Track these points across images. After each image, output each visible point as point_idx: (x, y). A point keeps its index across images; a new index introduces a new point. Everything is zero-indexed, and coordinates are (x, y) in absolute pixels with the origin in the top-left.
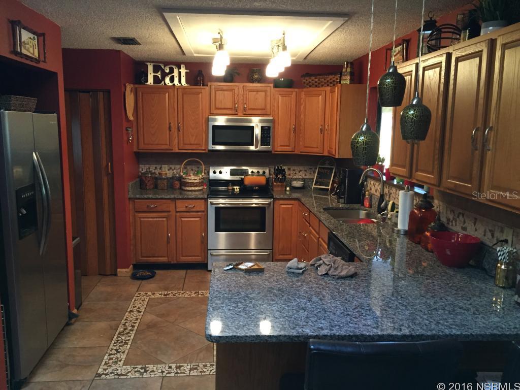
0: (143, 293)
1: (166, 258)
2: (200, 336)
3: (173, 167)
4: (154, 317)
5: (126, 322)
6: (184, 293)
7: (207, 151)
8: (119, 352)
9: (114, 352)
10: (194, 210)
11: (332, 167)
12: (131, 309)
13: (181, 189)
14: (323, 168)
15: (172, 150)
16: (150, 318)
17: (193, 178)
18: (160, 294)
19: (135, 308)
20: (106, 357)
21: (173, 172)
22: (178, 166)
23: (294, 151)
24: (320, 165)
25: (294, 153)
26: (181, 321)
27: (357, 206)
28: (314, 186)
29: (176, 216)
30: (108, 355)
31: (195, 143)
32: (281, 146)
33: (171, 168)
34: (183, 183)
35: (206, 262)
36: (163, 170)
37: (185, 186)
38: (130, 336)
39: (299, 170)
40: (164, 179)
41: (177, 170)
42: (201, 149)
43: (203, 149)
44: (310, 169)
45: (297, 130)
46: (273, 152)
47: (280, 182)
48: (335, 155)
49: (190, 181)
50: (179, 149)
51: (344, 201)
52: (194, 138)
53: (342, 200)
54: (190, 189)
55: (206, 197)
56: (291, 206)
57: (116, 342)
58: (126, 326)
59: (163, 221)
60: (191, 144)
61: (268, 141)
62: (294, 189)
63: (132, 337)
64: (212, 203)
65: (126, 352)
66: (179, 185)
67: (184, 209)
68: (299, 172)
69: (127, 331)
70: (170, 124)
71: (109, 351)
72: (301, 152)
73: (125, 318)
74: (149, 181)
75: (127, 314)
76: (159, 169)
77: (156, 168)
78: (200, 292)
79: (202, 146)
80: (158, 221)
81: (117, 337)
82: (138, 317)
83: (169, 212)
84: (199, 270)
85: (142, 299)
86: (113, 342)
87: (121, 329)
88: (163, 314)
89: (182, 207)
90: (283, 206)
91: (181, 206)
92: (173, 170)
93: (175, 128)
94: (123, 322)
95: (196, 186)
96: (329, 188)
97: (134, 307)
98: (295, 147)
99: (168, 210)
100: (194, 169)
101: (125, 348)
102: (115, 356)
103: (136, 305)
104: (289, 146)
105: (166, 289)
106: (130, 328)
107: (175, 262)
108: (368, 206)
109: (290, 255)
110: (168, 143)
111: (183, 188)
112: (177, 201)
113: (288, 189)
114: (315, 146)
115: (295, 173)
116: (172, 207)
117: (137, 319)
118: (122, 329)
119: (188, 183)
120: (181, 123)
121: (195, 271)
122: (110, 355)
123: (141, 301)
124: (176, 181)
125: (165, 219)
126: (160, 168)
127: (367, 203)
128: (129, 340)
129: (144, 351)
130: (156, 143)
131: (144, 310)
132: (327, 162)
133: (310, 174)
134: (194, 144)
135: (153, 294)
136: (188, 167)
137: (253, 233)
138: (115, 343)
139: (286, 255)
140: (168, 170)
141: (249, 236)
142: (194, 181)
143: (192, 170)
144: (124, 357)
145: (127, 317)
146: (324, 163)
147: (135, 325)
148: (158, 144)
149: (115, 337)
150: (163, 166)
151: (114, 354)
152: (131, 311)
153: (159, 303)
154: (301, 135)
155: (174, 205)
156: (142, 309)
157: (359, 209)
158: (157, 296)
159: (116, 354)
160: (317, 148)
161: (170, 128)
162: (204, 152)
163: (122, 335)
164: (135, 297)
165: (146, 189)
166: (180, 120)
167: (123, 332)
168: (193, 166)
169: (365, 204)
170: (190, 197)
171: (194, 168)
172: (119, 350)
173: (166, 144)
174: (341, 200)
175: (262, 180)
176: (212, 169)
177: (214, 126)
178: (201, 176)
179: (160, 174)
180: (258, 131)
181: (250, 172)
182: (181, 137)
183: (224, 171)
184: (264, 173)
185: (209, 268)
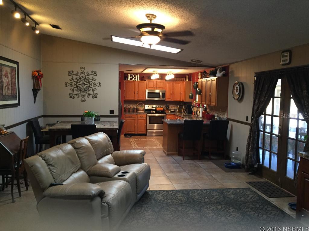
1: (134, 132)
3: (134, 105)
7: (145, 100)
10: (143, 117)
11: (183, 105)
13: (137, 112)
15: (135, 100)
17: (141, 108)
18: (136, 139)
21: (134, 107)
22: (135, 105)
25: (171, 101)
28: (178, 111)
29: (137, 119)
34: (137, 110)
35: (146, 133)
40: (131, 109)
42: (143, 99)
44: (176, 106)
45: (172, 94)
46: (165, 100)
47: (167, 110)
48: (184, 101)
50: (137, 99)
52: (142, 96)
54: (140, 112)
55: (146, 113)
56: (171, 116)
59: (133, 121)
60: (141, 98)
61: (164, 97)
62: (172, 112)
63: (136, 144)
64: (148, 115)
67: (139, 117)
68: (173, 107)
70: (134, 92)
74: (127, 109)
85: (132, 140)
90: (169, 116)
91: (139, 116)
93: (136, 93)
95: (142, 111)
96: (182, 111)
98: (172, 99)
104: (170, 99)
107: (137, 133)
110: (134, 98)
112: (137, 115)
113: (170, 112)
116: (136, 117)
117: (134, 142)
119: (140, 110)
120: (138, 91)
121: (143, 136)
124: (135, 109)
126: (130, 106)
127: (193, 113)
136: (139, 105)
137: (156, 124)
140: (132, 106)
141: (154, 125)
146: (181, 104)
148: (131, 98)
154: (174, 95)
160: (179, 99)
165: (126, 112)
171: (140, 105)
175: (162, 109)
176: (146, 106)
177: (148, 93)
178: (143, 108)
179: (130, 107)
180: (161, 94)
181: (158, 107)
182: (138, 96)
183: (150, 106)
184: (162, 107)
185: (147, 135)
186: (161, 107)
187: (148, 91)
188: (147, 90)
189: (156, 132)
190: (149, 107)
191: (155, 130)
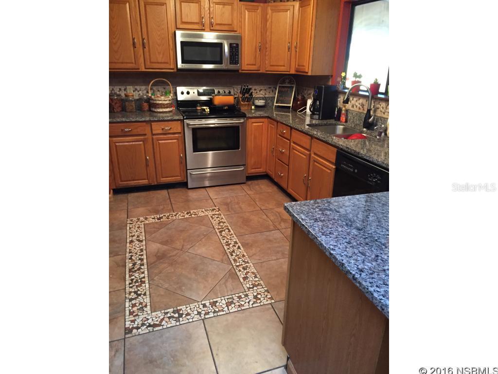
0: (135, 219)
1: (147, 181)
2: (217, 262)
3: (138, 88)
4: (159, 245)
5: (132, 256)
6: (177, 214)
7: (175, 70)
8: (140, 295)
9: (133, 295)
10: (171, 131)
11: (292, 85)
12: (131, 239)
13: (150, 110)
14: (283, 87)
15: (139, 69)
16: (155, 247)
17: (163, 100)
18: (153, 218)
19: (134, 238)
20: (127, 304)
21: (138, 93)
22: (143, 87)
23: (259, 70)
24: (281, 84)
25: (259, 72)
26: (189, 247)
27: (332, 121)
28: (275, 104)
29: (153, 138)
30: (128, 300)
31: (163, 61)
32: (248, 65)
33: (136, 89)
34: (152, 105)
35: (185, 181)
36: (128, 92)
37: (155, 108)
38: (143, 273)
39: (260, 89)
40: (132, 101)
41: (143, 91)
42: (168, 68)
43: (172, 67)
44: (270, 88)
45: (263, 48)
46: (240, 71)
47: (247, 102)
48: (307, 73)
49: (160, 102)
50: (146, 68)
51: (319, 117)
52: (161, 56)
53: (317, 117)
54: (161, 110)
55: (182, 118)
56: (261, 124)
57: (131, 282)
58: (134, 260)
59: (140, 144)
60: (158, 63)
61: (237, 59)
62: (258, 107)
63: (146, 272)
64: (188, 125)
65: (148, 293)
66: (148, 107)
67: (160, 131)
68: (260, 91)
69: (137, 267)
70: (133, 39)
71: (127, 296)
72: (267, 71)
73: (128, 250)
74: (116, 103)
75: (128, 245)
76: (123, 91)
77: (120, 89)
78: (192, 211)
79: (170, 65)
80: (135, 144)
81: (130, 276)
82: (142, 248)
83: (145, 135)
84: (179, 189)
85: (137, 226)
86: (127, 283)
87: (129, 265)
88: (167, 241)
89: (159, 130)
90: (254, 124)
91: (157, 128)
92: (138, 91)
93: (140, 44)
94: (128, 255)
95: (167, 108)
96: (291, 105)
97: (132, 236)
98: (260, 65)
99: (145, 133)
100: (160, 90)
101: (144, 288)
102: (137, 301)
103: (134, 234)
104: (255, 65)
105: (157, 212)
106: (139, 262)
107: (156, 183)
108: (344, 121)
109: (260, 168)
110: (133, 61)
111: (154, 110)
112: (152, 123)
113: (253, 107)
114: (282, 64)
115: (257, 93)
116: (147, 130)
117: (142, 250)
118: (131, 265)
119: (159, 104)
120: (146, 38)
121: (175, 190)
122: (131, 300)
123: (136, 229)
124: (145, 102)
125: (141, 143)
126: (125, 90)
127: (343, 118)
128: (144, 277)
129: (166, 289)
130: (121, 61)
131: (144, 238)
132: (287, 81)
133: (269, 93)
134: (161, 63)
135: (146, 219)
136: (155, 88)
138: (130, 284)
139: (258, 168)
140: (134, 91)
142: (164, 102)
143: (159, 91)
144: (147, 300)
145: (130, 250)
146: (284, 82)
147: (142, 257)
148: (122, 63)
149: (127, 276)
150: (128, 87)
151: (135, 299)
152: (131, 242)
153: (156, 228)
154: (267, 53)
155: (150, 128)
156: (142, 237)
157: (336, 125)
158: (151, 220)
159: (137, 298)
160: (284, 66)
161: (134, 44)
162: (172, 71)
163: (133, 272)
164: (128, 225)
165: (114, 112)
166: (145, 36)
167: (133, 268)
168: (160, 87)
169: (341, 119)
170: (166, 119)
171: (161, 88)
172: (139, 292)
173: (132, 63)
174: (315, 116)
175: (230, 100)
176: (180, 89)
177: (182, 42)
178: (171, 97)
179: (126, 96)
180: (226, 49)
181: (216, 91)
182: (147, 54)
183: (191, 92)
184: (230, 92)
185: (190, 186)
186: (227, 92)
187: (183, 35)
188: (179, 33)
189: (214, 177)
190: (188, 93)
191: (209, 170)
